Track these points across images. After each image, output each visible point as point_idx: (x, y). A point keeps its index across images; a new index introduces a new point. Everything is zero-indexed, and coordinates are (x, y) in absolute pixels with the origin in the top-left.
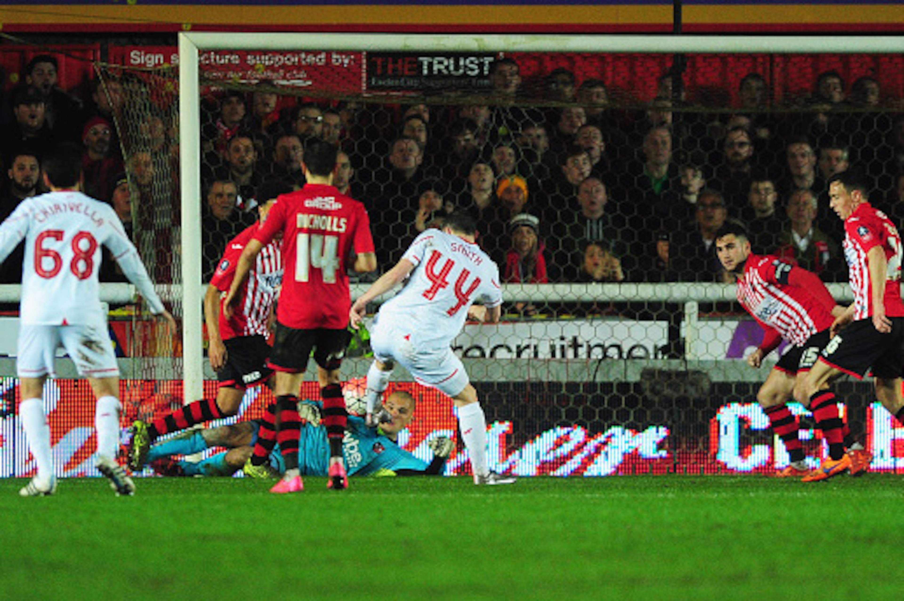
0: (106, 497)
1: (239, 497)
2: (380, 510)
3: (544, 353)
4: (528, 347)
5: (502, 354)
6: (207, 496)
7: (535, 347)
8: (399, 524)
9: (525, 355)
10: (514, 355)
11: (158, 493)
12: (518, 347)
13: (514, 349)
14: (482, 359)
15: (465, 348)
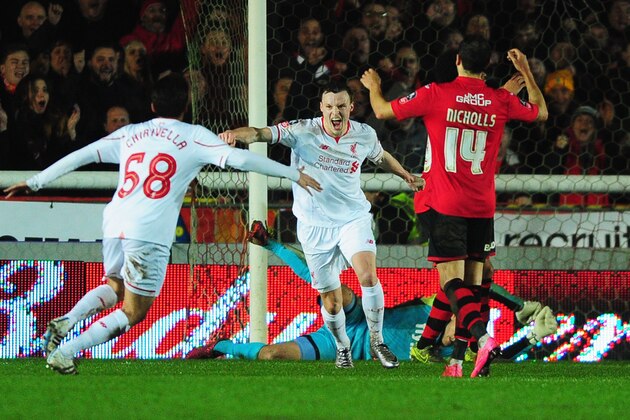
0: (172, 377)
1: (301, 379)
2: (437, 394)
3: (600, 242)
4: (583, 236)
5: (557, 242)
6: (270, 378)
7: (591, 237)
8: (456, 407)
9: (580, 244)
10: (570, 244)
11: (223, 375)
12: (574, 236)
13: (570, 238)
14: (538, 249)
15: (522, 236)
